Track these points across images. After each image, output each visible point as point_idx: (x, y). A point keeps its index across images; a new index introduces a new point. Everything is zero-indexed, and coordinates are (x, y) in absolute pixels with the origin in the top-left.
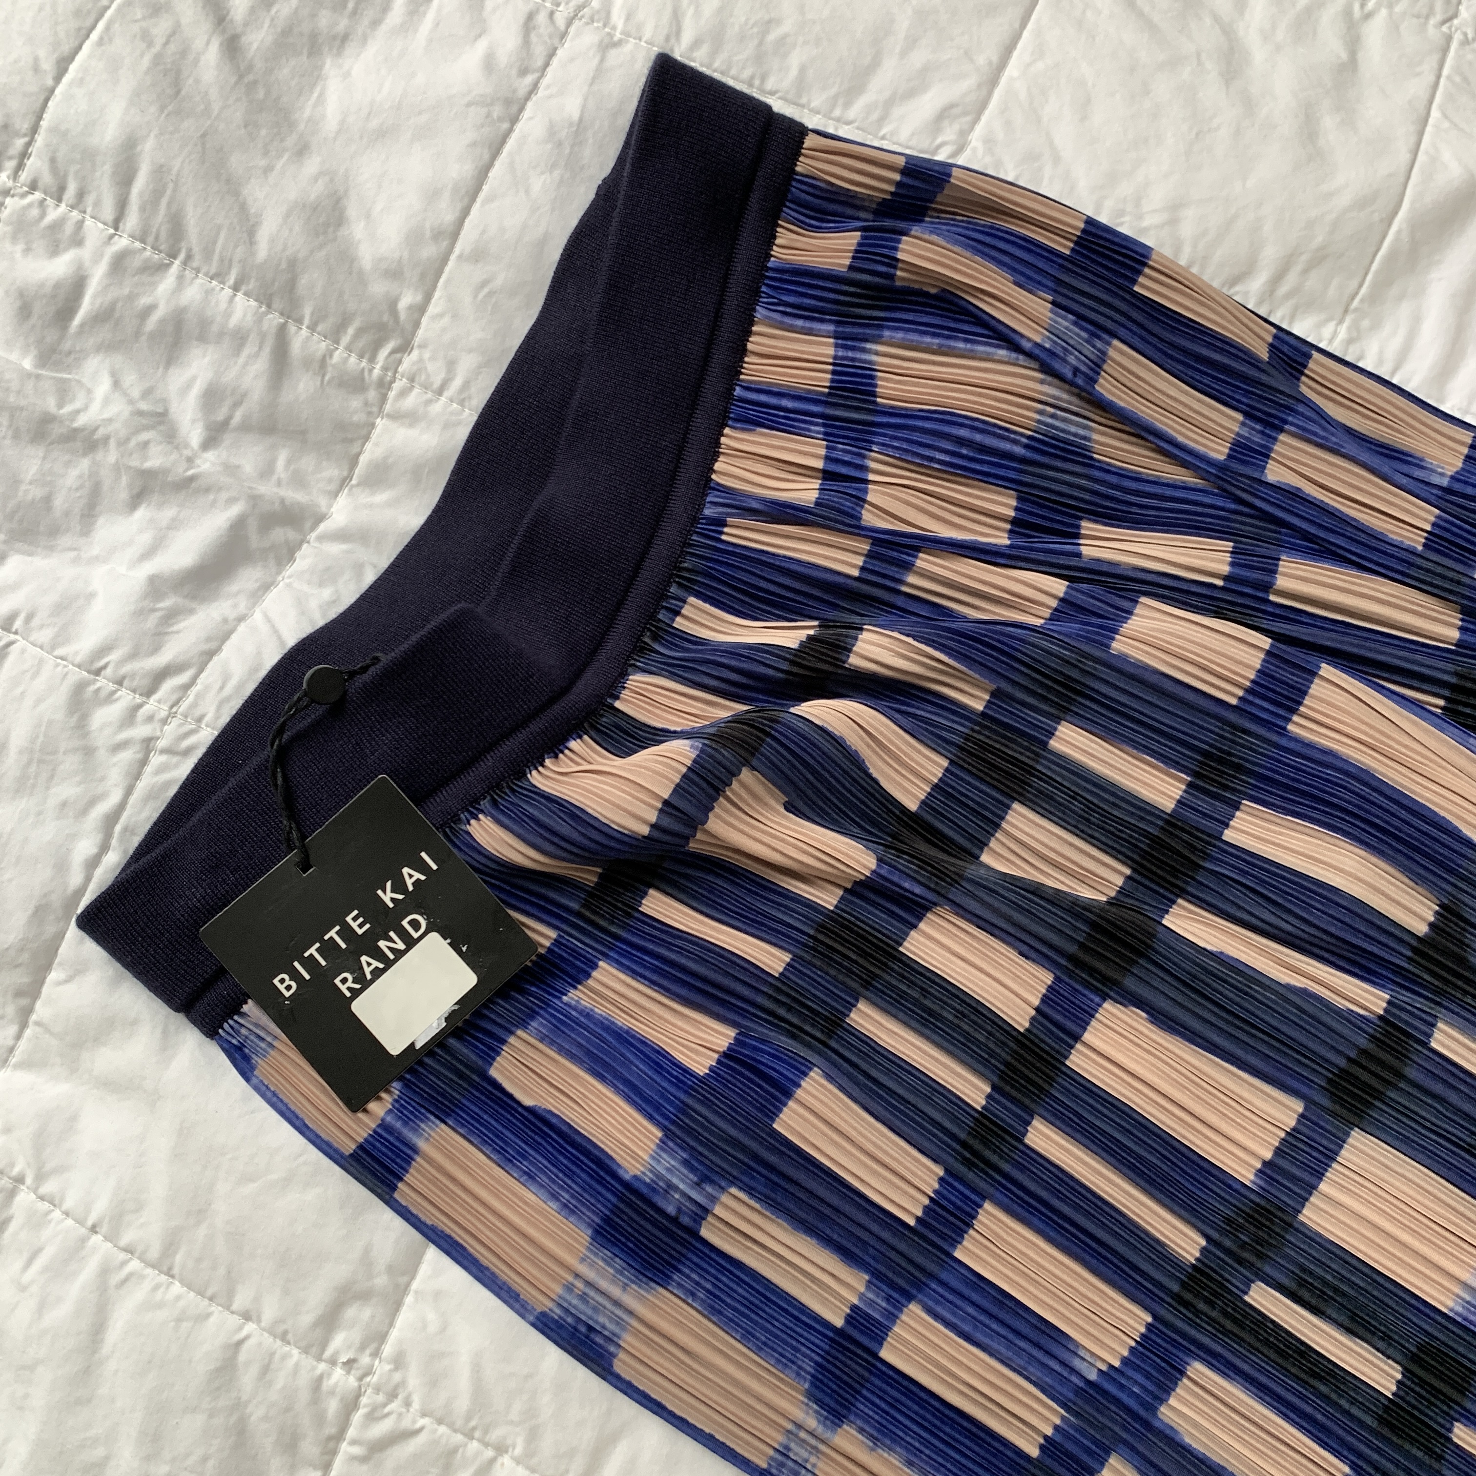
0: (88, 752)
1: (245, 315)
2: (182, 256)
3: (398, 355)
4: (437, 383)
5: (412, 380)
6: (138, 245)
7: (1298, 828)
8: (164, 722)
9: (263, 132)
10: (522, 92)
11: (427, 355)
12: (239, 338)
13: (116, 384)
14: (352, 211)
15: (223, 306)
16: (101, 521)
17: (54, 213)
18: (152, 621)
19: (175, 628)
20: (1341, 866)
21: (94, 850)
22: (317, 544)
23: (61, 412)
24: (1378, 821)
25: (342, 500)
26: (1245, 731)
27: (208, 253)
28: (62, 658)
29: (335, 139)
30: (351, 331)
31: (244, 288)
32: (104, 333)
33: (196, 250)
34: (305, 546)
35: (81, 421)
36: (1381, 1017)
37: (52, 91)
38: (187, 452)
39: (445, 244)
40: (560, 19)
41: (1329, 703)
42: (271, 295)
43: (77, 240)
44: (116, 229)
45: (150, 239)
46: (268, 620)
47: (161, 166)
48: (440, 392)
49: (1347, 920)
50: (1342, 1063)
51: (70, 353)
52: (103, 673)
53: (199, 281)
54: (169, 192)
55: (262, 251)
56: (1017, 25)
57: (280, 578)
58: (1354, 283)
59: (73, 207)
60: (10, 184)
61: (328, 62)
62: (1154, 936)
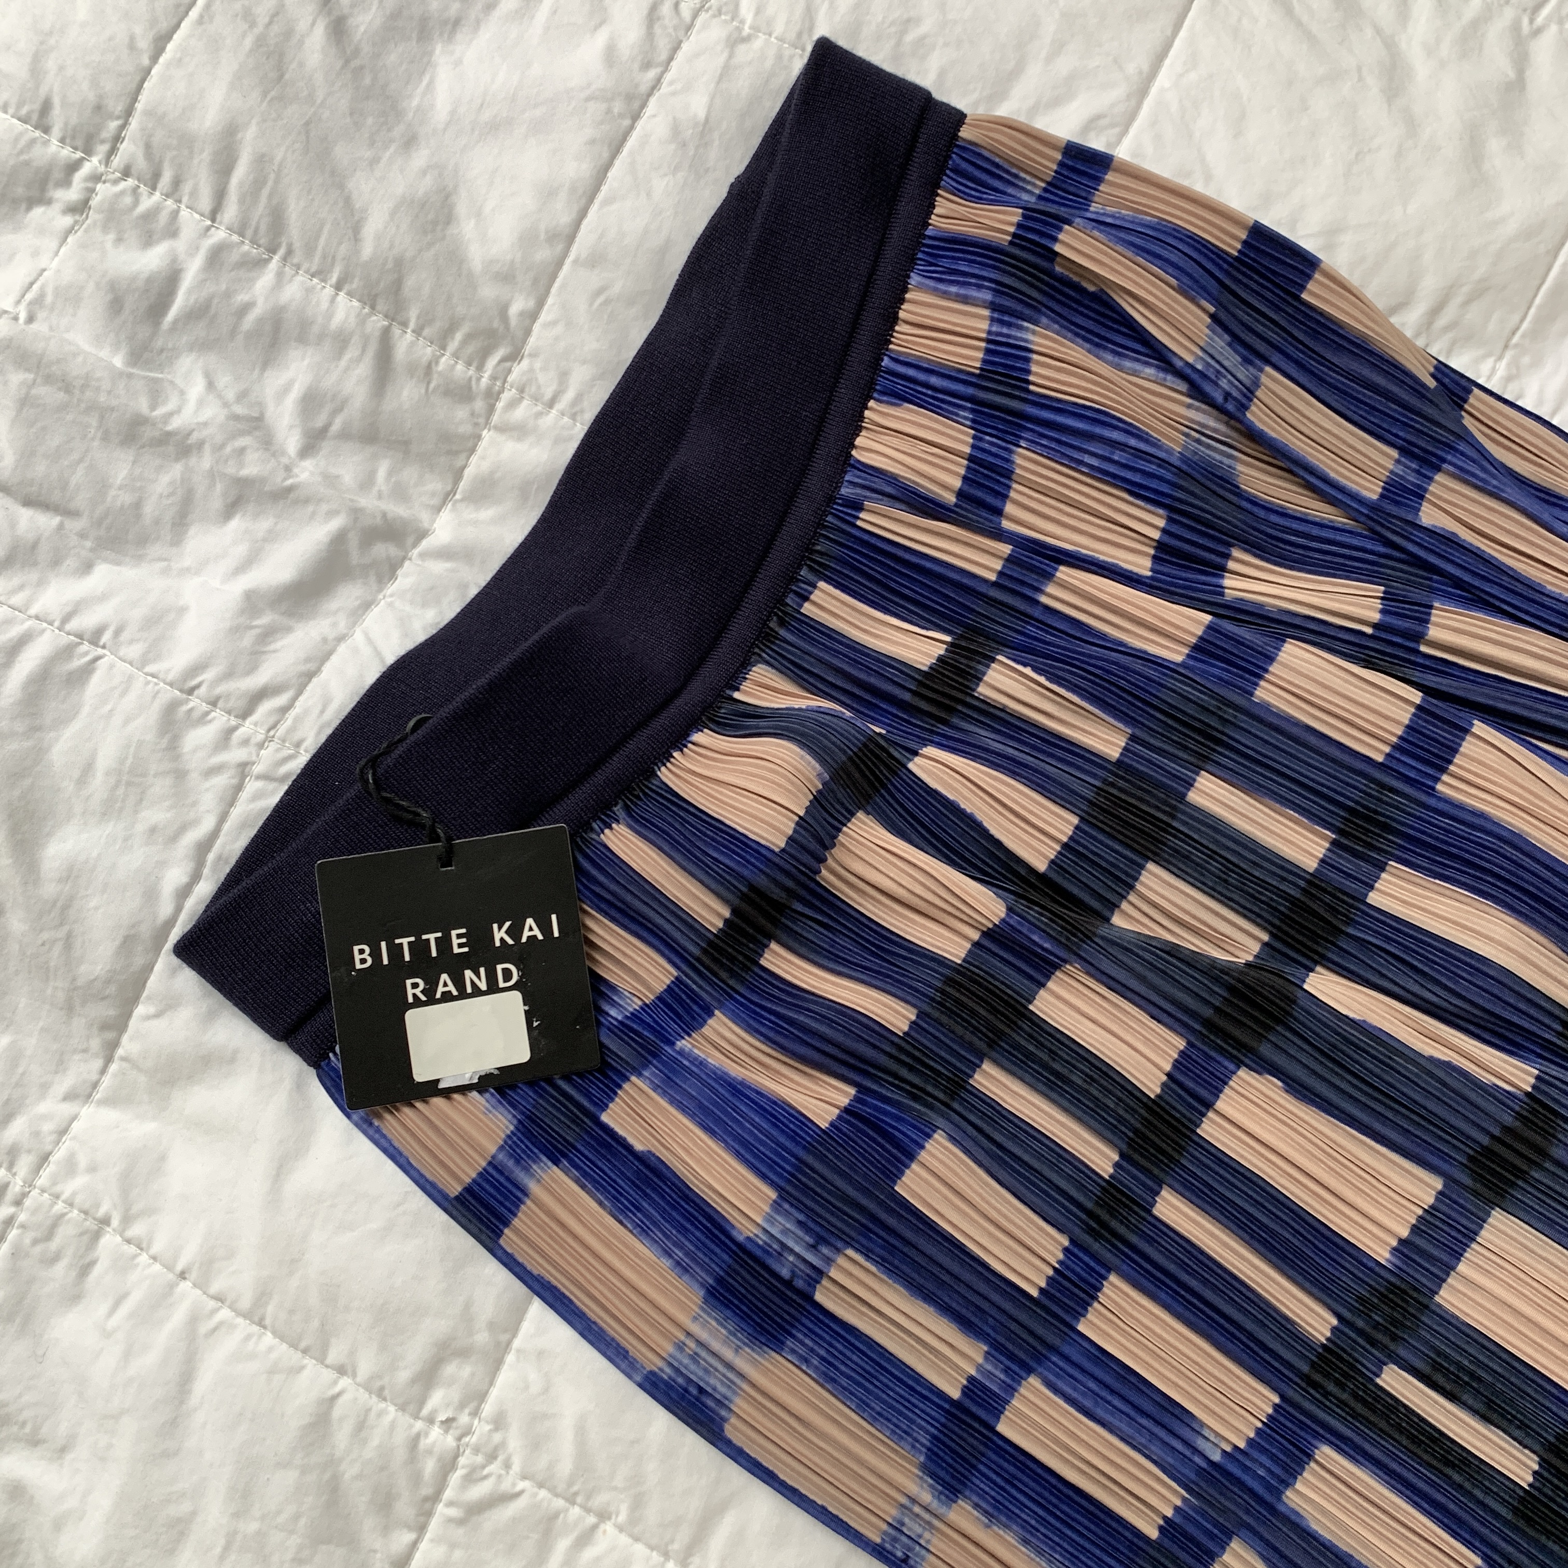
0: (180, 775)
1: (347, 317)
2: (282, 252)
3: (508, 364)
4: (548, 393)
5: (521, 390)
6: (235, 238)
7: (1447, 892)
8: (261, 746)
9: (370, 121)
10: (644, 88)
11: (538, 365)
12: (341, 341)
13: (211, 385)
14: (462, 208)
15: (325, 305)
16: (192, 531)
17: (148, 202)
18: (247, 640)
19: (272, 647)
20: (1492, 935)
21: (185, 879)
22: (420, 562)
23: (155, 413)
24: (1531, 889)
25: (446, 515)
26: (1392, 790)
27: (309, 250)
28: (153, 676)
29: (445, 130)
30: (459, 336)
31: (347, 287)
32: (199, 330)
33: (297, 245)
34: (407, 564)
35: (175, 424)
36: (1528, 1094)
37: (148, 71)
38: (285, 460)
39: (559, 248)
40: (686, 11)
41: (1480, 763)
42: (376, 295)
43: (172, 232)
44: (213, 220)
45: (249, 233)
46: (370, 641)
47: (263, 156)
48: (551, 404)
49: (1496, 991)
50: (1485, 1140)
51: (162, 351)
52: (196, 693)
53: (299, 278)
54: (270, 183)
55: (367, 250)
56: (1169, 33)
57: (381, 596)
58: (1516, 318)
59: (168, 196)
60: (102, 169)
61: (439, 48)
62: (1294, 1002)
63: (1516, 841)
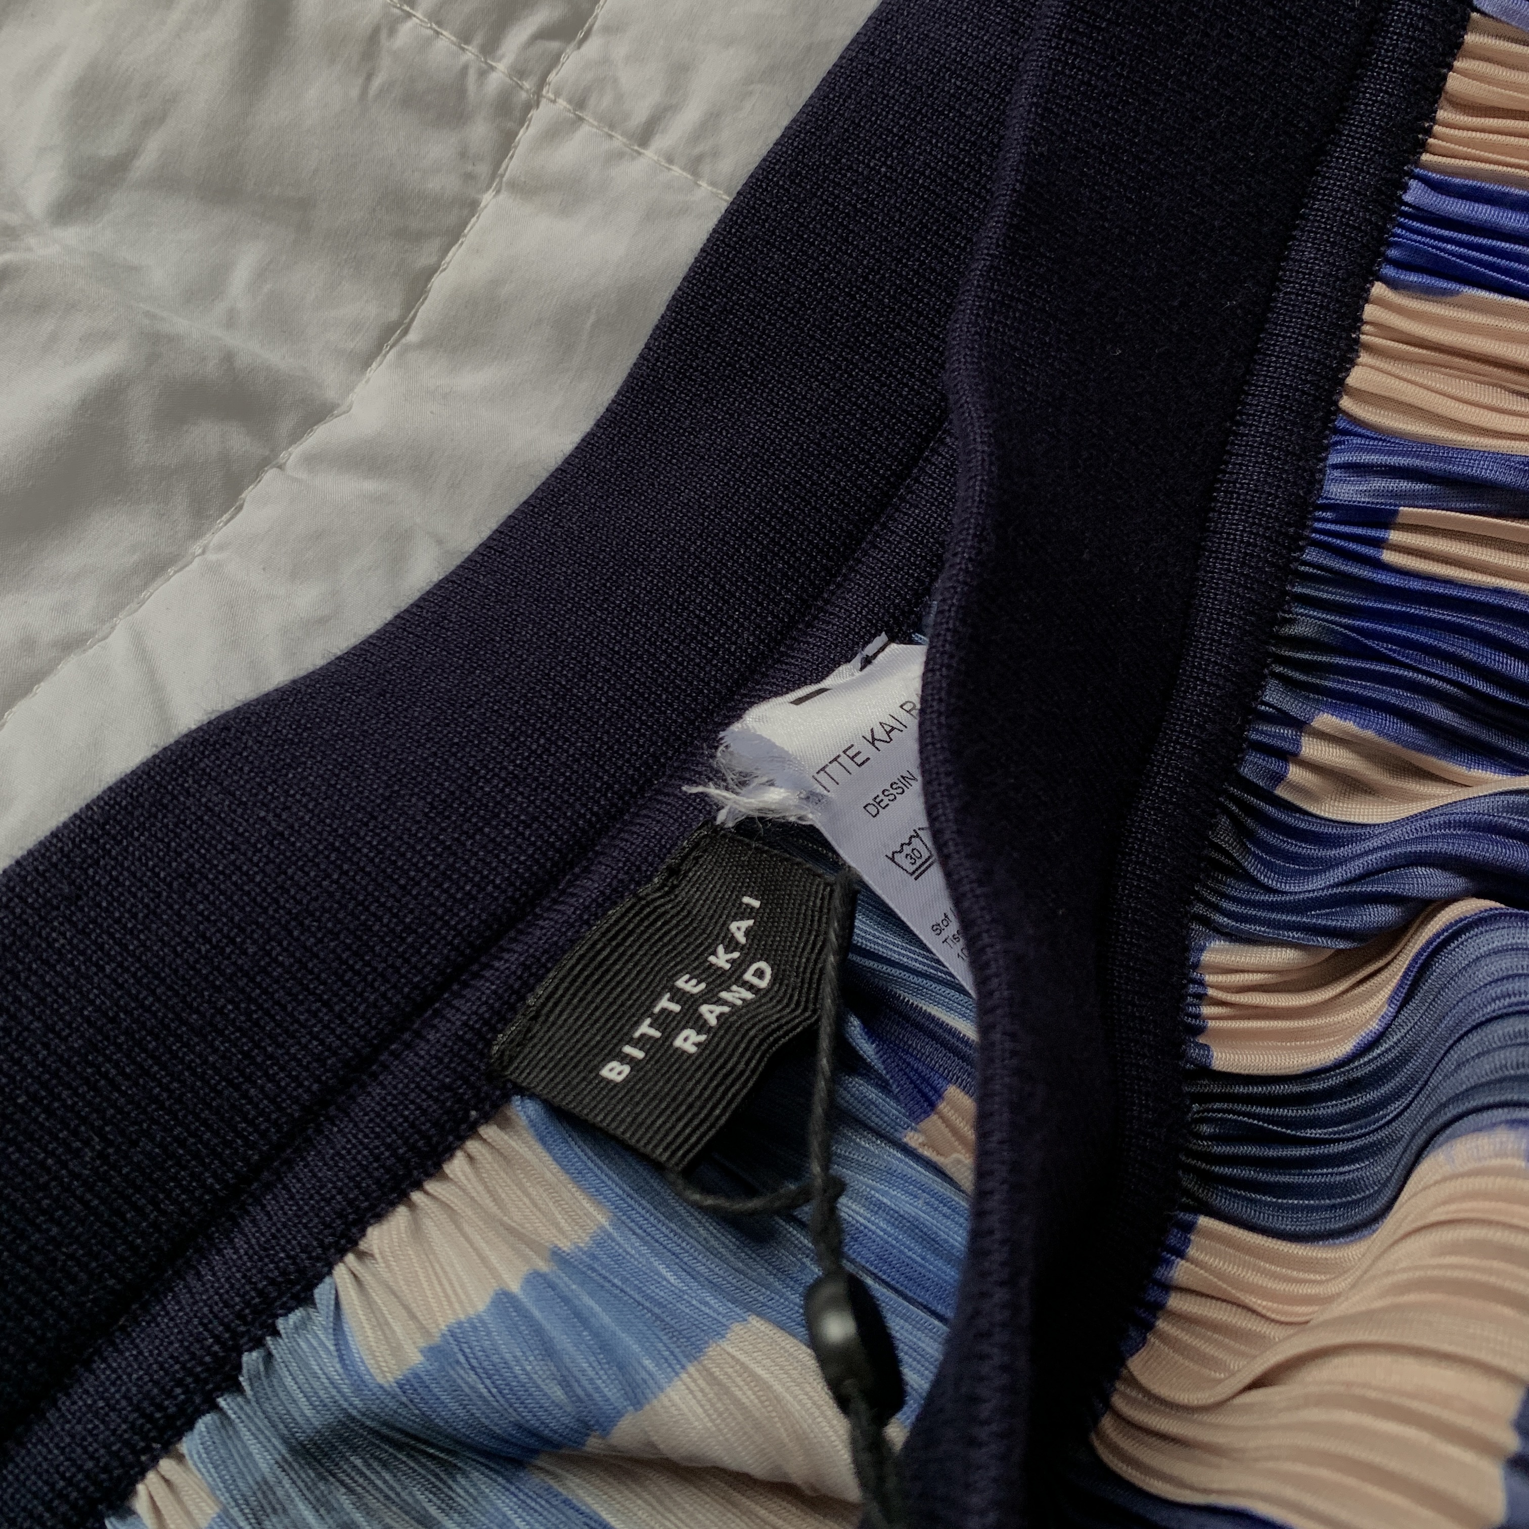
3: (555, 45)
4: (640, 113)
5: (580, 103)
22: (303, 475)
25: (380, 376)
34: (270, 475)
48: (644, 136)
57: (197, 548)
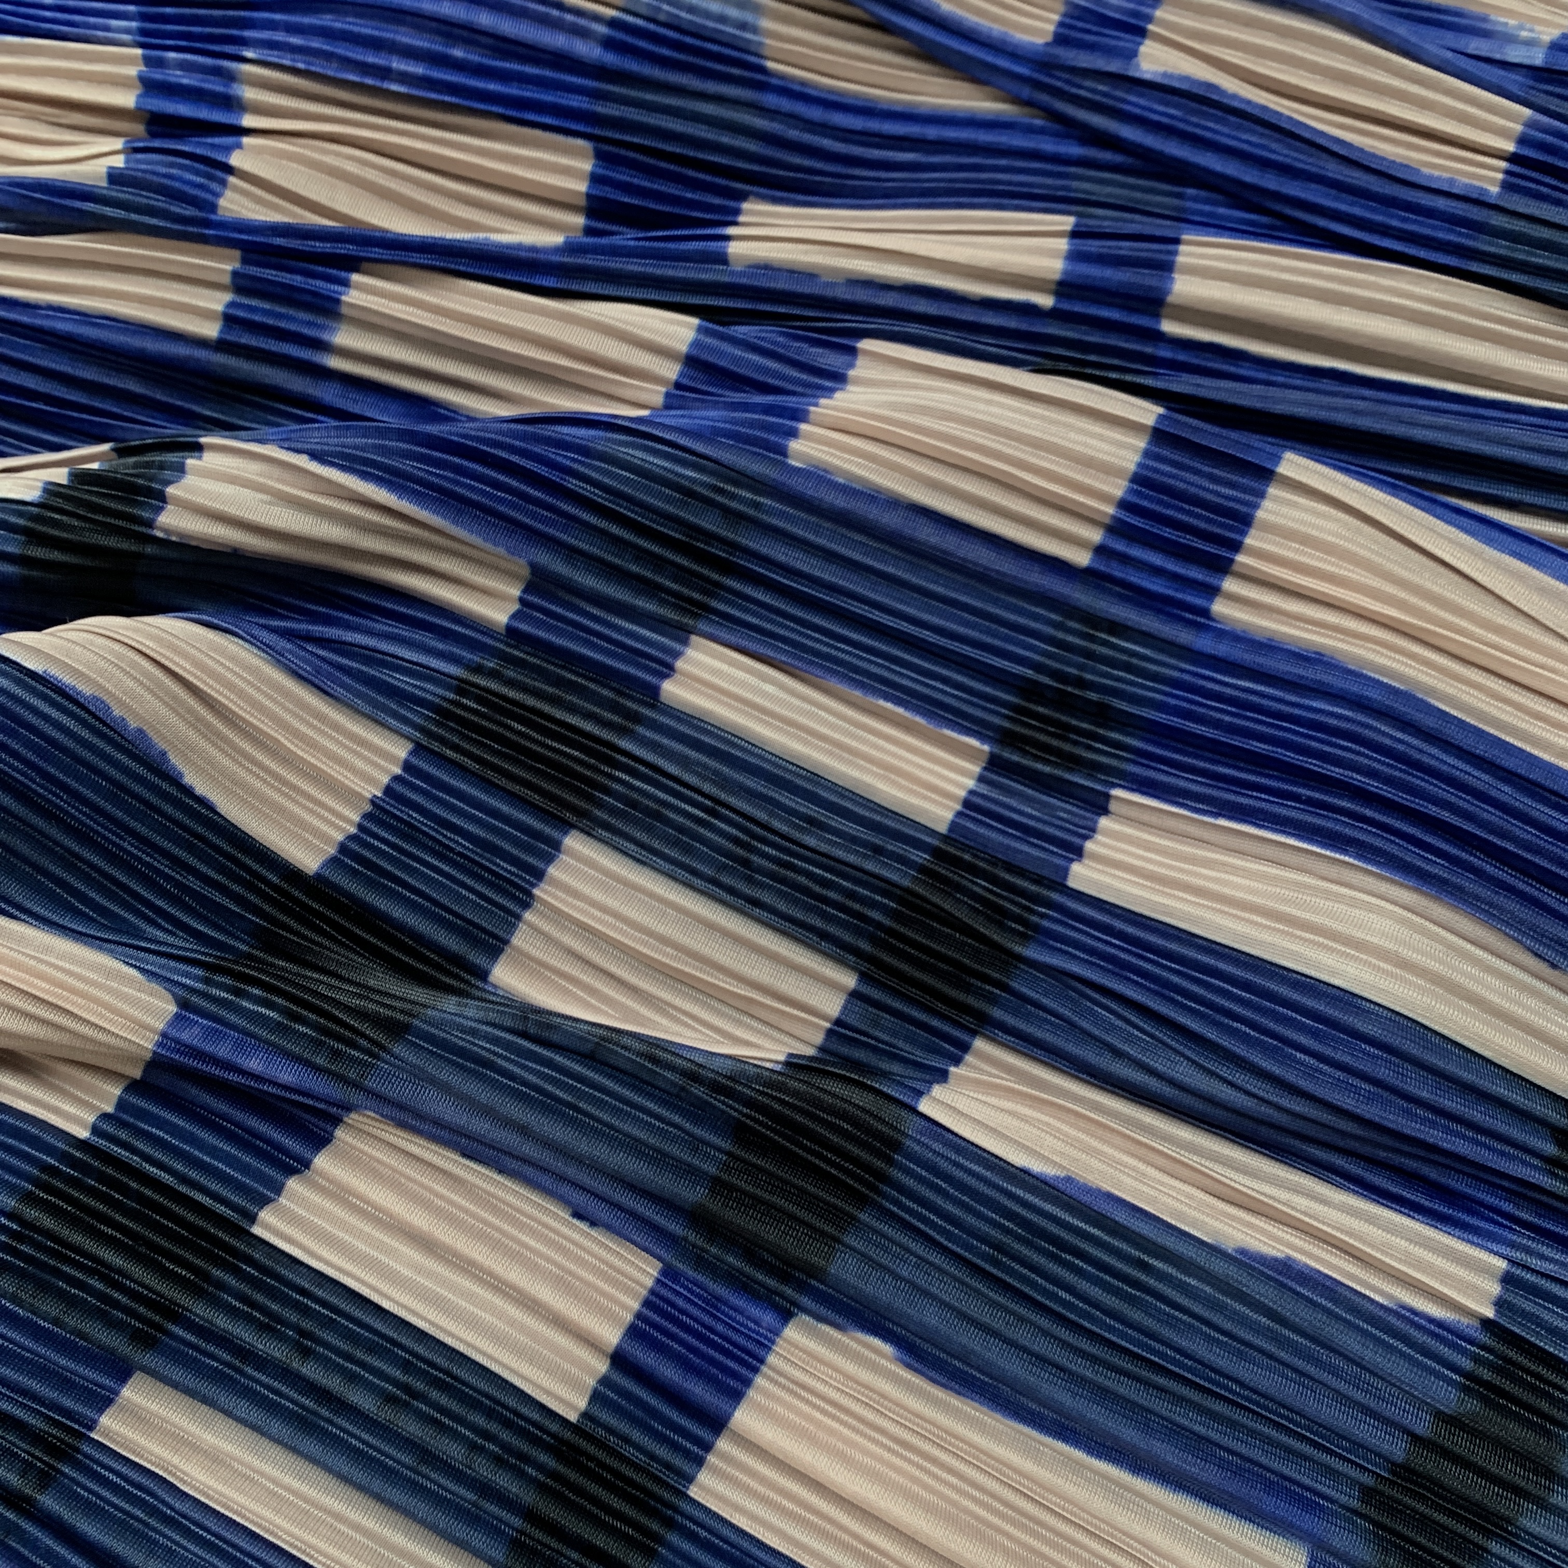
24: (1446, 815)
36: (1486, 1323)
41: (1306, 540)
49: (1382, 1073)
50: (1398, 1449)
63: (1400, 707)
